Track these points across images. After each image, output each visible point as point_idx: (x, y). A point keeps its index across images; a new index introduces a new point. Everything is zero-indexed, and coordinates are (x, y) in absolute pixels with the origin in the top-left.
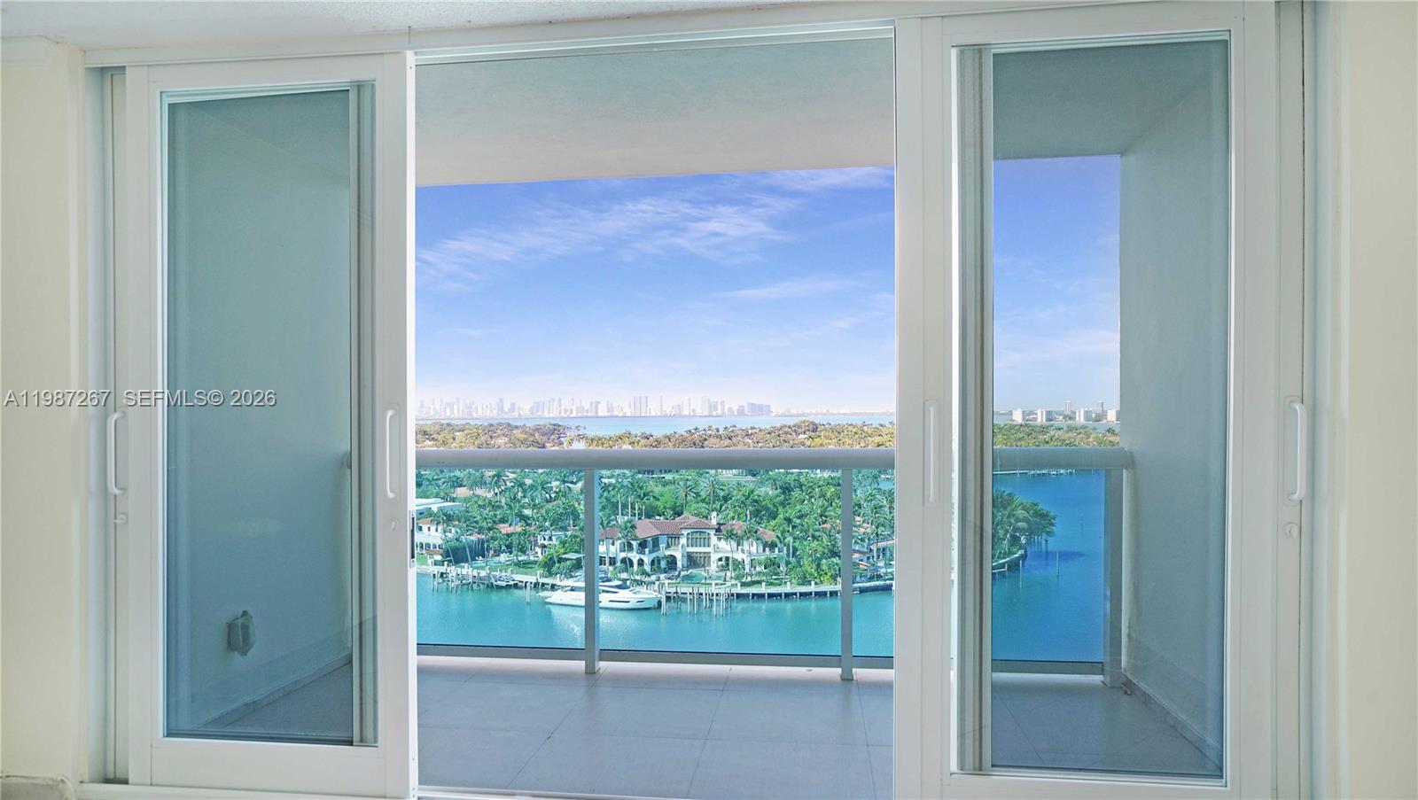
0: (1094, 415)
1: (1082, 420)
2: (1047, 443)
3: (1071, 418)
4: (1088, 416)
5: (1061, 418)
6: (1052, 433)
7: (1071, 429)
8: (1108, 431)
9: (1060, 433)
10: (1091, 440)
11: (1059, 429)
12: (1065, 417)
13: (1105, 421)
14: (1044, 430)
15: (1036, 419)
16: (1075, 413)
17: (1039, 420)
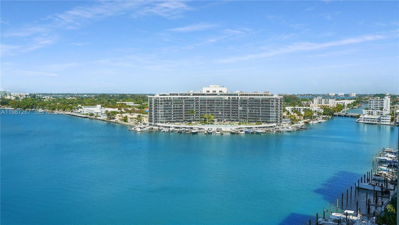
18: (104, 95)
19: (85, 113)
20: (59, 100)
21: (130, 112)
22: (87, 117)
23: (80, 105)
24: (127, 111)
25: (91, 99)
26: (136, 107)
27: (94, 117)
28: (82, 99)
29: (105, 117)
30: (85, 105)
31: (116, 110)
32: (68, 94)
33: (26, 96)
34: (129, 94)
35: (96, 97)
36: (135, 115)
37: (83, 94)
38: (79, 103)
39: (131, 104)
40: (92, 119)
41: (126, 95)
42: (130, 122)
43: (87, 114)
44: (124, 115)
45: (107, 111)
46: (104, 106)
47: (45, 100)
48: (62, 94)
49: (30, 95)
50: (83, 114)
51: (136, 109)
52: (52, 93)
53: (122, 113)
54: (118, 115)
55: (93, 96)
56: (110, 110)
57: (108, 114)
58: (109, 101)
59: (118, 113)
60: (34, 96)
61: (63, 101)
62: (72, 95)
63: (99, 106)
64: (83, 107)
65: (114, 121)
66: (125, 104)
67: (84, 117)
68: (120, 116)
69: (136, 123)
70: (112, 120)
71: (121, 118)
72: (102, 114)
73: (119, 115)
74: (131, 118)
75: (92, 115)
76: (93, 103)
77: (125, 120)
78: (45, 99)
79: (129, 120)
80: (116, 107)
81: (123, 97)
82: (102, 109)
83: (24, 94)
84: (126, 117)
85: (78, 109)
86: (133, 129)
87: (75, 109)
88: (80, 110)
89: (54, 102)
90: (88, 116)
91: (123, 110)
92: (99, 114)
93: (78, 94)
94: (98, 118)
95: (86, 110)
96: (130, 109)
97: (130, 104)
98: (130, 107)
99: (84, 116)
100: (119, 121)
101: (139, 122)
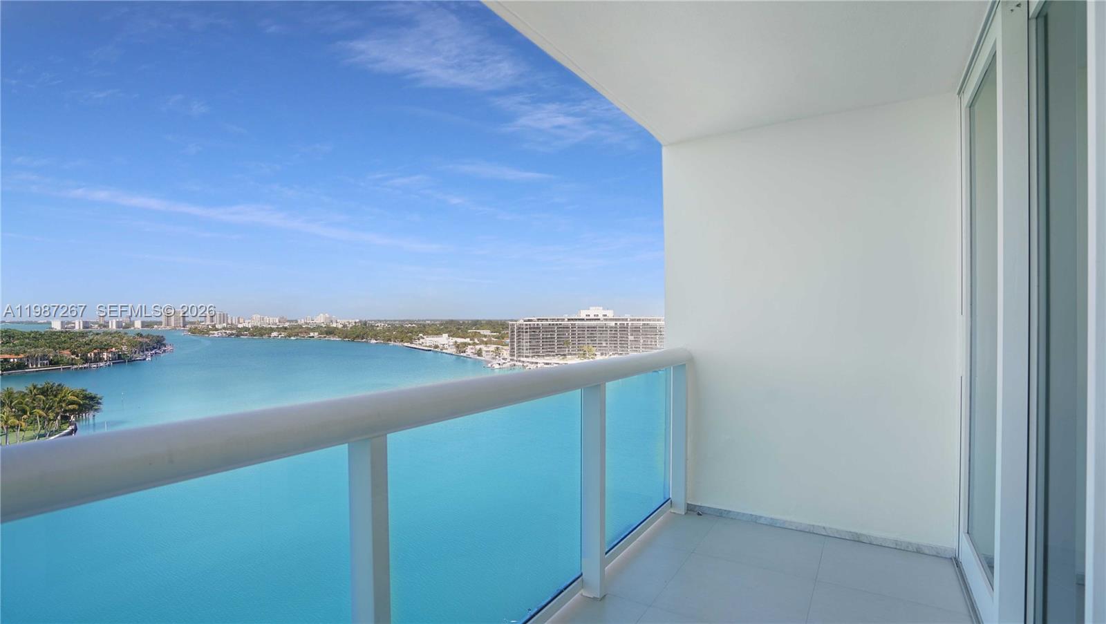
0: (124, 324)
1: (114, 327)
2: (89, 345)
3: (105, 326)
4: (119, 325)
5: (96, 326)
6: (91, 337)
7: (106, 334)
8: (138, 335)
9: (98, 337)
10: (124, 341)
11: (97, 334)
12: (100, 326)
13: (132, 328)
14: (83, 335)
15: (74, 327)
16: (108, 322)
17: (77, 327)
18: (451, 322)
19: (428, 345)
20: (395, 328)
21: (486, 343)
22: (430, 350)
23: (421, 335)
24: (482, 342)
25: (435, 327)
26: (493, 336)
27: (439, 350)
28: (424, 326)
29: (453, 350)
30: (427, 334)
31: (468, 340)
32: (407, 320)
33: (355, 323)
34: (484, 320)
35: (441, 325)
36: (492, 348)
37: (425, 321)
38: (421, 332)
39: (487, 332)
40: (437, 351)
41: (481, 321)
42: (485, 357)
43: (430, 346)
44: (478, 347)
45: (456, 342)
46: (451, 336)
47: (378, 329)
48: (399, 321)
49: (360, 322)
50: (426, 346)
51: (493, 339)
52: (387, 319)
53: (475, 344)
54: (469, 346)
55: (438, 322)
56: (460, 340)
57: (457, 346)
58: (459, 329)
59: (470, 344)
60: (365, 323)
61: (400, 330)
62: (411, 322)
63: (445, 336)
64: (425, 337)
65: (464, 355)
66: (479, 333)
67: (427, 350)
68: (472, 349)
69: (493, 358)
70: (462, 354)
71: (474, 351)
72: (449, 346)
73: (471, 347)
74: (486, 351)
75: (436, 347)
76: (438, 332)
77: (479, 353)
78: (378, 326)
79: (484, 353)
80: (468, 337)
81: (476, 324)
82: (450, 340)
83: (353, 321)
84: (480, 349)
85: (419, 340)
86: (489, 365)
87: (415, 339)
88: (421, 340)
89: (389, 330)
90: (432, 349)
91: (476, 341)
92: (445, 346)
93: (419, 321)
94: (444, 351)
95: (429, 341)
96: (485, 340)
97: (485, 333)
98: (485, 336)
99: (426, 348)
100: (472, 356)
101: (497, 357)
